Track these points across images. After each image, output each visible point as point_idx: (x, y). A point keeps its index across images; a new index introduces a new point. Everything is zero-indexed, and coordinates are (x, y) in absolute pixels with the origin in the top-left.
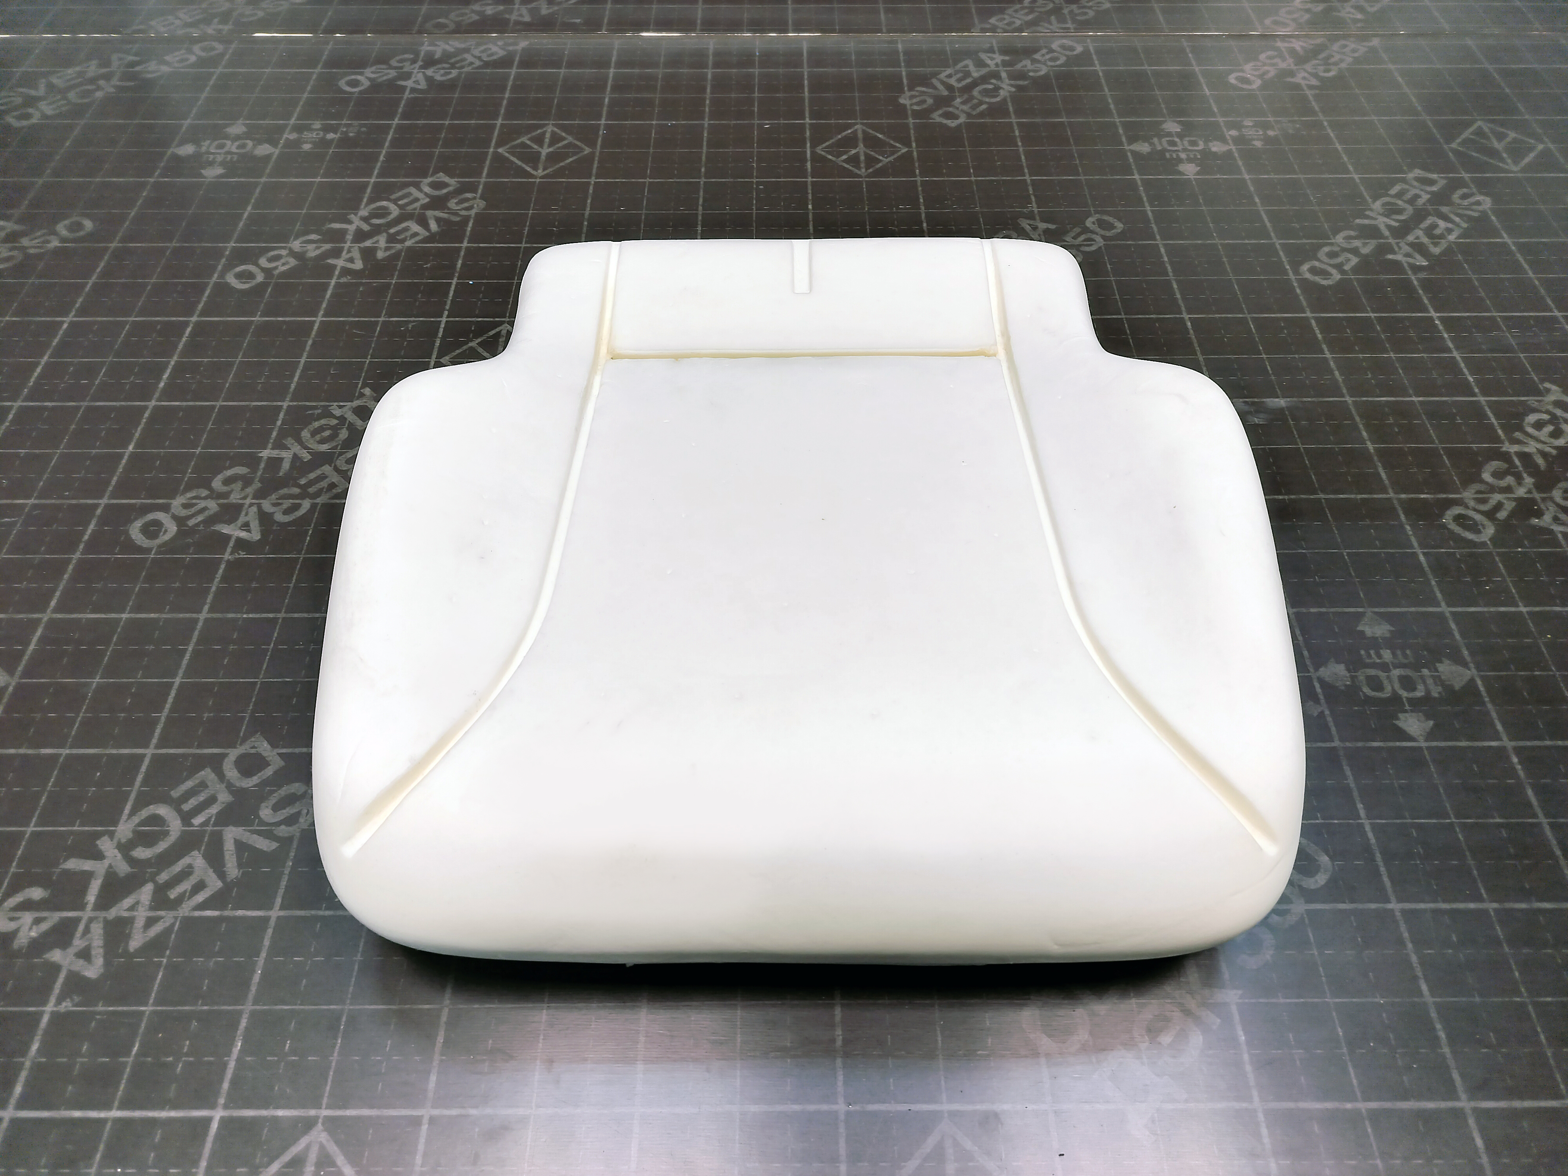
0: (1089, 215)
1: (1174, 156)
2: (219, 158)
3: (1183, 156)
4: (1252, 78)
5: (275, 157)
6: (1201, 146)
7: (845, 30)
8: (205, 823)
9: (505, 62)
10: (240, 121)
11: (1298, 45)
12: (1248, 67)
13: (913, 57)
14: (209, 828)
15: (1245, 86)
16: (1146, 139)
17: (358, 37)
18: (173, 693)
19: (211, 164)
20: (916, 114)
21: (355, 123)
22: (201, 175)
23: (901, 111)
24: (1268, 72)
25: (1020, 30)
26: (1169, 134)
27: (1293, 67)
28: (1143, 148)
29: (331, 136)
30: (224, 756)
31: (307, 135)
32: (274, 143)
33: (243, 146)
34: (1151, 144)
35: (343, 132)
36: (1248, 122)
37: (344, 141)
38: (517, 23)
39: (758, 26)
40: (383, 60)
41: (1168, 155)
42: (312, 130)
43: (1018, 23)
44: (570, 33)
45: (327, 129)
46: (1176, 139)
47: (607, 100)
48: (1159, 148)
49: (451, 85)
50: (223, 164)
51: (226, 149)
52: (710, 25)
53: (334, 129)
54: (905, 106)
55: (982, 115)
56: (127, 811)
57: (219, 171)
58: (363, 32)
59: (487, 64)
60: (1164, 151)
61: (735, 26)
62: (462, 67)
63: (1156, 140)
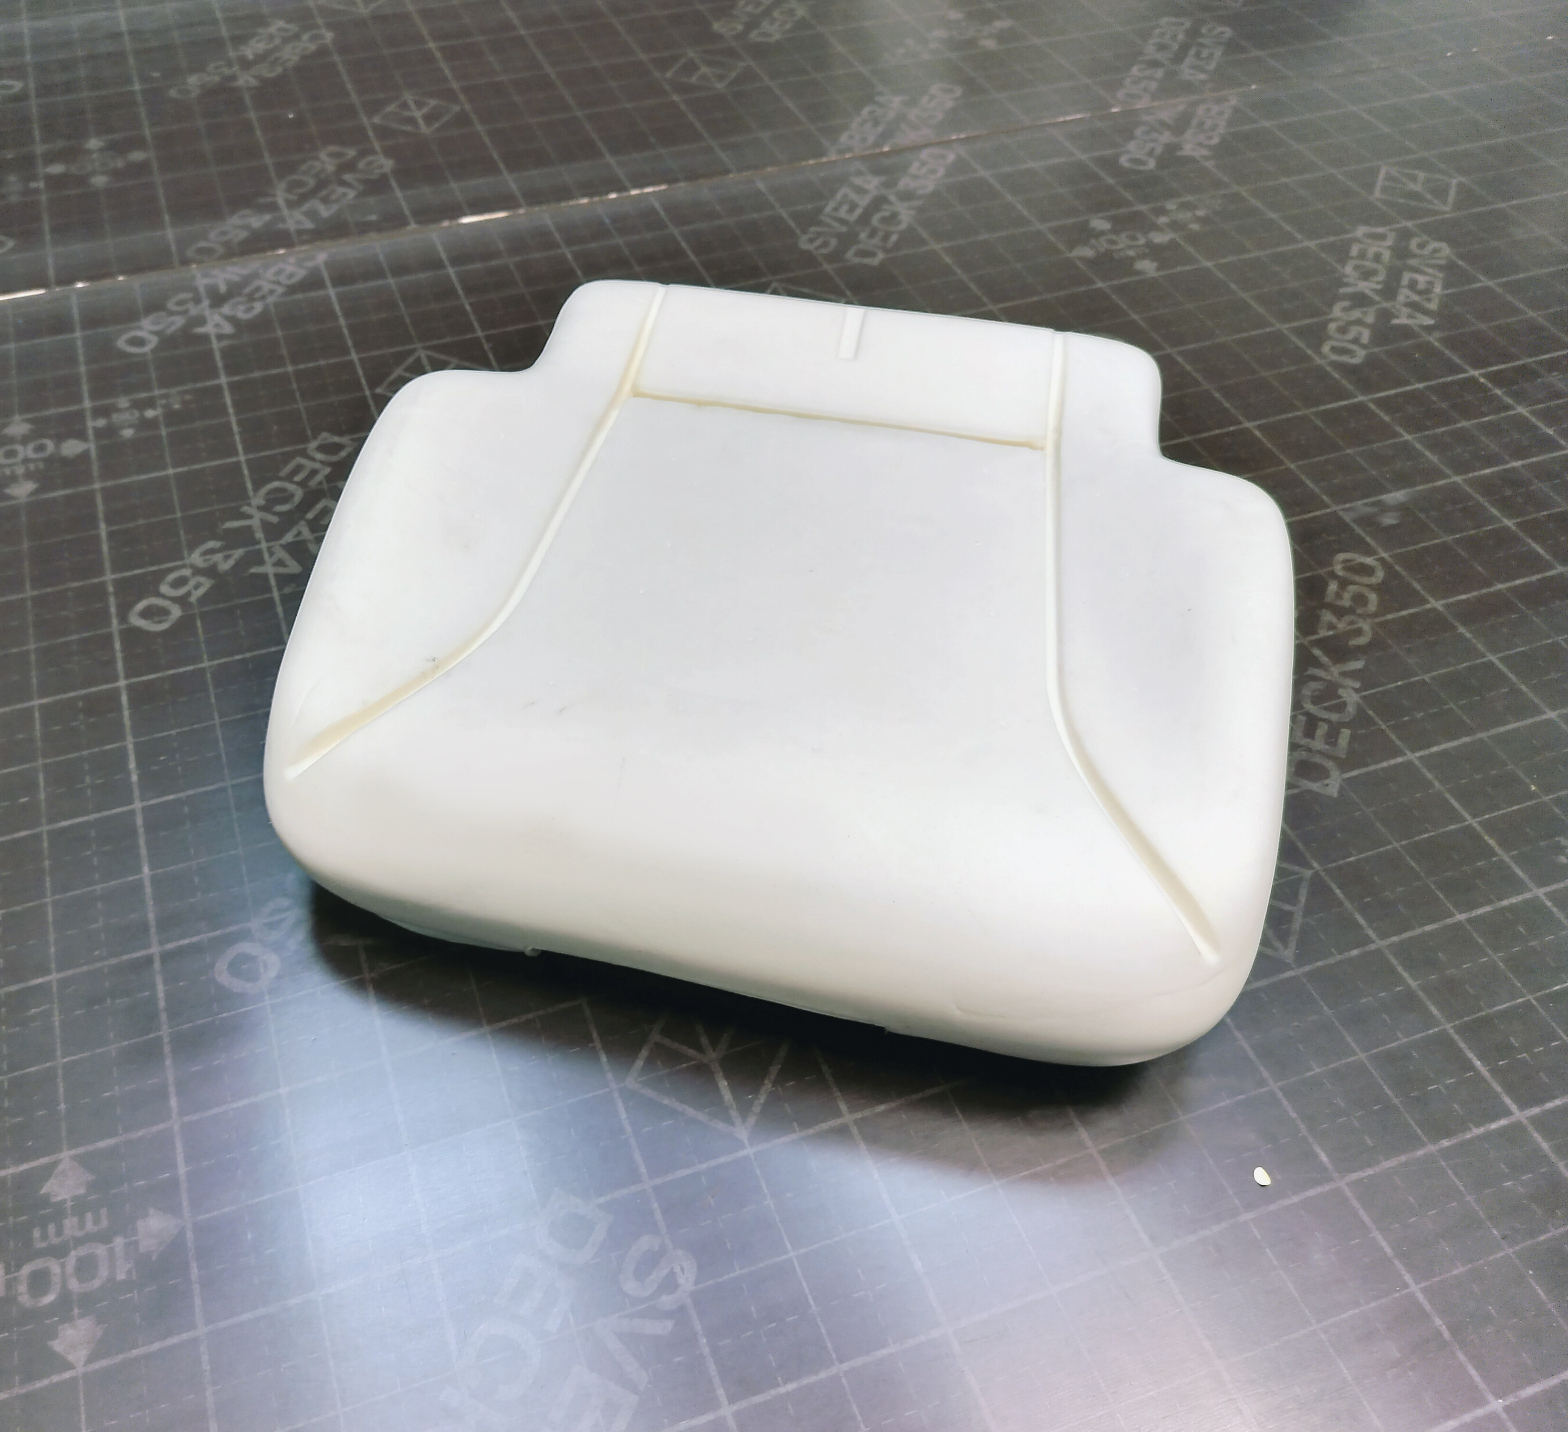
2: (20, 470)
3: (1131, 253)
4: (1144, 158)
5: (94, 454)
6: (1142, 241)
7: (692, 176)
9: (313, 282)
10: (17, 418)
11: (1166, 115)
12: (1132, 146)
15: (1142, 168)
17: (107, 283)
19: (13, 479)
21: (173, 391)
22: (10, 497)
24: (1153, 149)
26: (1102, 233)
27: (1175, 140)
28: (1088, 252)
29: (150, 413)
31: (116, 418)
32: (81, 435)
33: (41, 448)
34: (1092, 247)
35: (163, 406)
36: (1171, 205)
37: (171, 417)
38: (300, 232)
40: (155, 306)
42: (118, 410)
44: (373, 235)
45: (140, 405)
46: (1114, 237)
47: (468, 308)
48: (1102, 250)
49: (262, 323)
50: (29, 476)
51: (21, 456)
53: (150, 403)
57: (29, 487)
58: (110, 275)
59: (292, 289)
62: (263, 298)
63: (1093, 241)
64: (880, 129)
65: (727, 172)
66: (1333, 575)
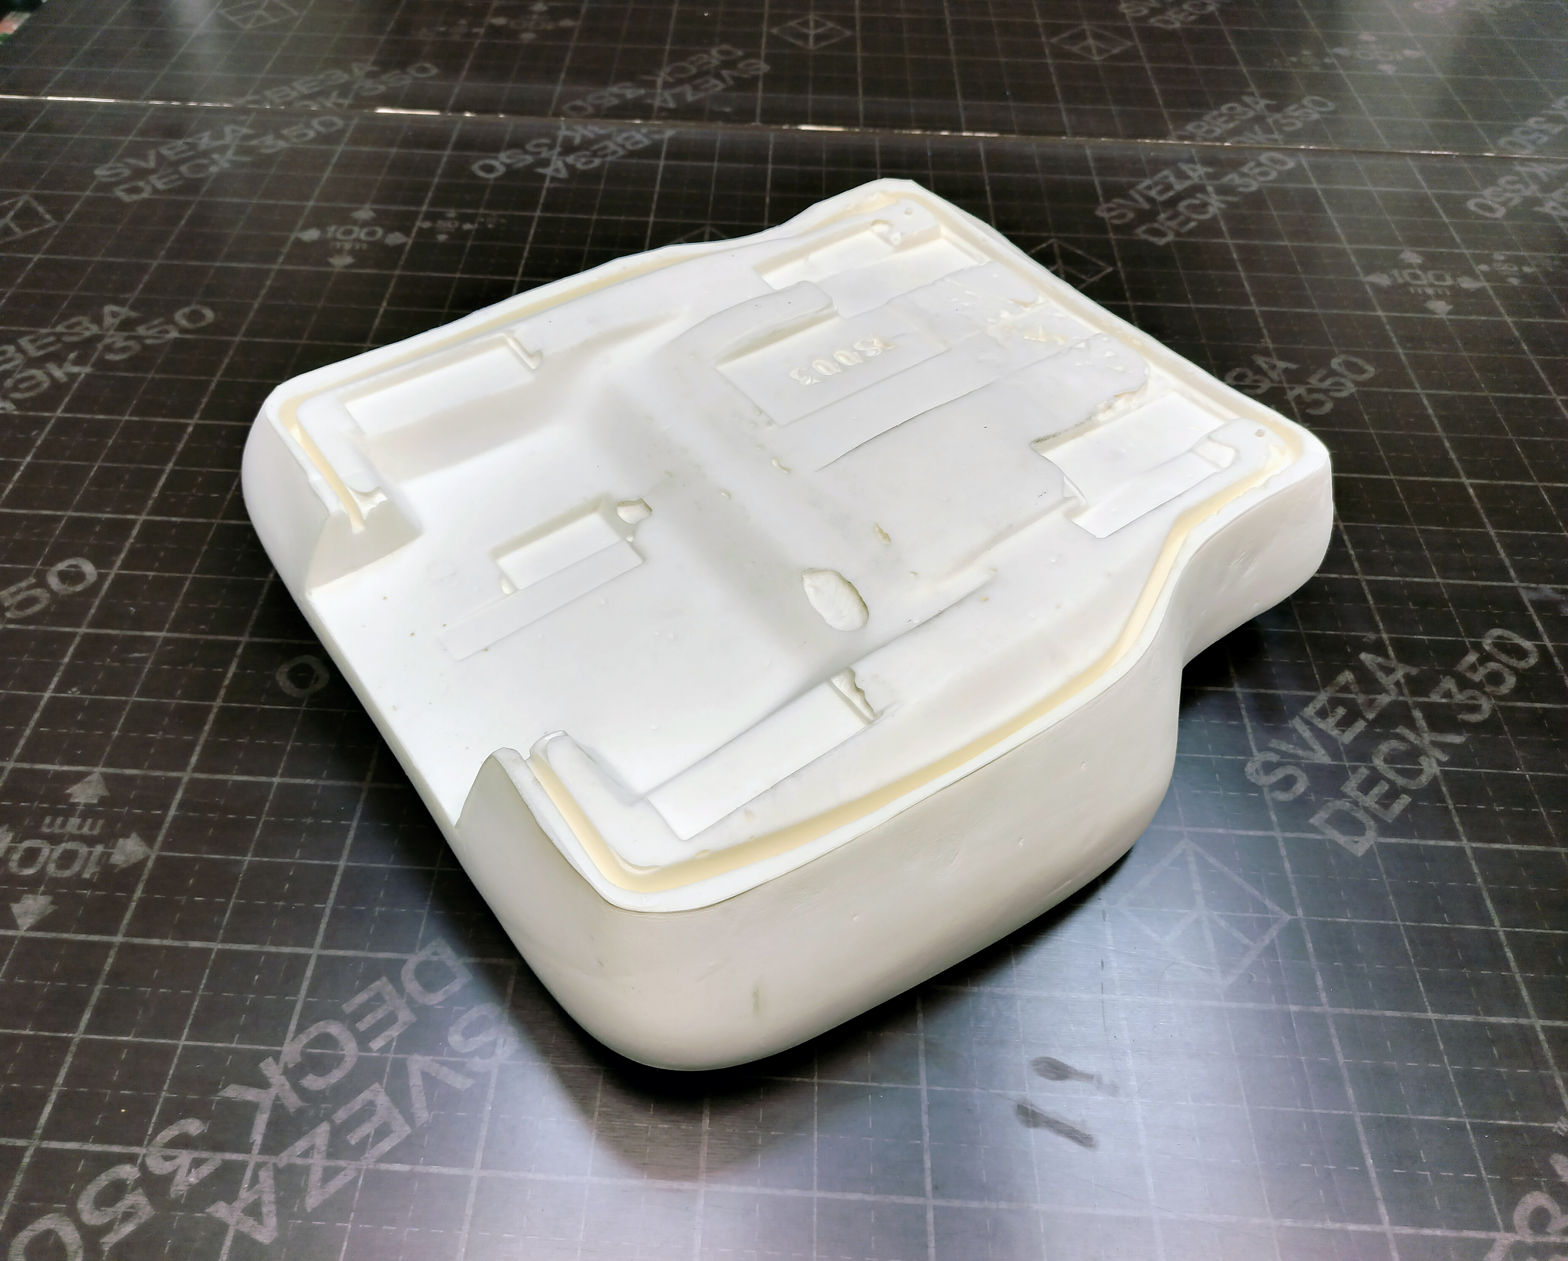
0: (1332, 355)
1: (1420, 291)
2: (347, 246)
3: (1430, 291)
4: (1495, 206)
5: (408, 248)
6: (1449, 282)
7: (1026, 131)
8: (385, 1049)
9: (653, 151)
10: (367, 206)
11: (1540, 170)
12: (1488, 192)
13: (1106, 164)
14: (391, 1056)
15: (1488, 214)
16: (1383, 270)
17: (488, 118)
18: (337, 880)
19: (340, 252)
20: (1117, 229)
21: (494, 213)
22: (329, 265)
23: (1100, 225)
24: (1511, 199)
25: (1221, 139)
26: (1410, 266)
27: (1539, 195)
28: (1383, 280)
29: (467, 226)
30: (404, 962)
31: (440, 223)
32: (406, 232)
33: (372, 234)
34: (1391, 276)
35: (480, 223)
36: (1499, 256)
37: (482, 233)
38: (661, 109)
39: (929, 123)
40: (517, 144)
41: (1412, 290)
42: (445, 219)
43: (1218, 132)
44: (720, 124)
45: (463, 218)
46: (1419, 272)
47: (768, 200)
48: (1400, 281)
49: (592, 176)
50: (352, 252)
51: (354, 236)
52: (874, 120)
53: (470, 219)
54: (1102, 219)
55: (1191, 233)
56: (293, 1027)
57: (349, 260)
58: (494, 111)
59: (632, 154)
60: (1406, 285)
61: (903, 122)
63: (1395, 272)
64: (1231, 125)
65: (1064, 133)
66: (1478, 647)
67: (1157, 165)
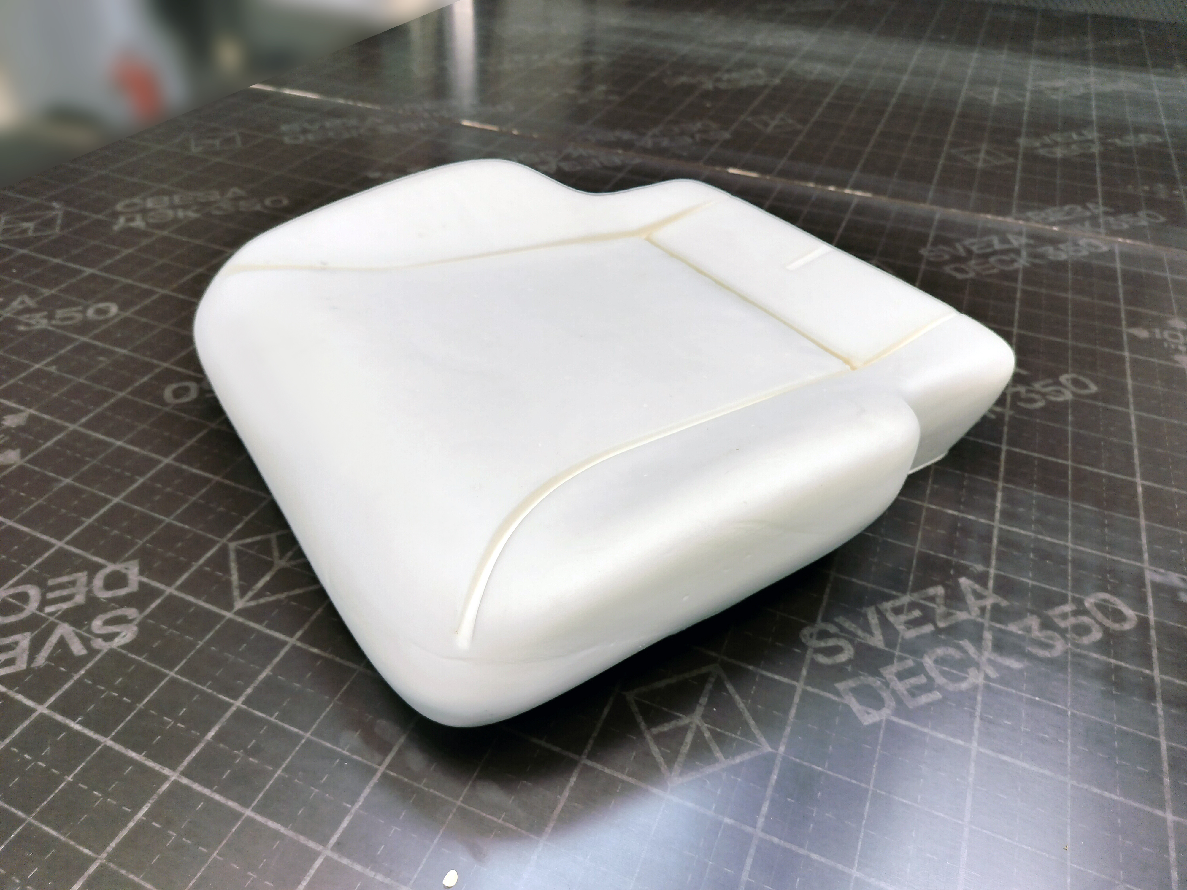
0: (1066, 372)
1: (1173, 346)
7: (896, 196)
8: (51, 614)
9: (619, 168)
13: (944, 225)
14: (52, 619)
16: (1147, 327)
18: (107, 508)
20: (929, 263)
23: (919, 259)
25: (1052, 225)
26: (1174, 329)
28: (1142, 333)
30: (101, 567)
34: (1151, 332)
38: (641, 147)
39: (823, 181)
41: (1166, 345)
46: (1181, 335)
48: (1158, 337)
52: (784, 174)
54: (922, 255)
60: (1163, 340)
61: (806, 178)
64: (1066, 218)
65: (924, 202)
66: (1078, 602)
67: (987, 231)
